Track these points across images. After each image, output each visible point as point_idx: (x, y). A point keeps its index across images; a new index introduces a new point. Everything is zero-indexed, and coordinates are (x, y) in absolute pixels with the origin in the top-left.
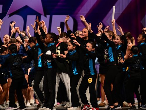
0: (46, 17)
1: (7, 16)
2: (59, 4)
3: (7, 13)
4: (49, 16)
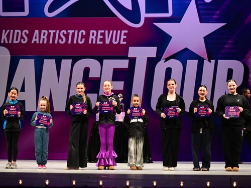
0: (210, 62)
1: (162, 61)
2: (226, 46)
3: (162, 57)
4: (214, 61)
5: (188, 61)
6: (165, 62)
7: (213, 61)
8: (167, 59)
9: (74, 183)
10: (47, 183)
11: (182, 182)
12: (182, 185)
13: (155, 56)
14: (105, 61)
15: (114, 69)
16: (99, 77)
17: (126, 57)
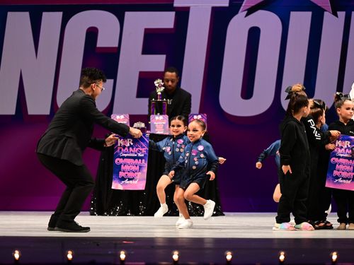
0: (337, 16)
1: (241, 14)
3: (241, 6)
4: (344, 13)
5: (292, 13)
6: (247, 15)
7: (342, 14)
8: (251, 11)
9: (70, 256)
10: (17, 255)
11: (282, 253)
12: (282, 258)
13: (227, 5)
14: (128, 15)
15: (146, 30)
16: (117, 45)
17: (169, 7)
